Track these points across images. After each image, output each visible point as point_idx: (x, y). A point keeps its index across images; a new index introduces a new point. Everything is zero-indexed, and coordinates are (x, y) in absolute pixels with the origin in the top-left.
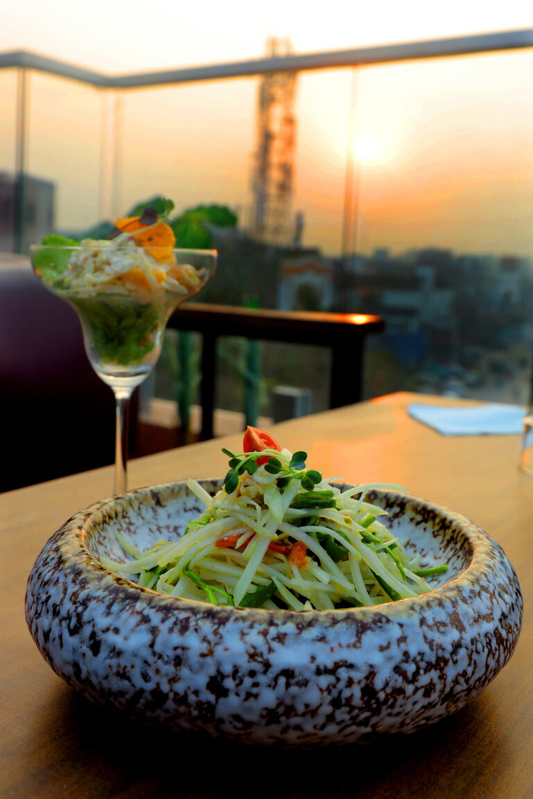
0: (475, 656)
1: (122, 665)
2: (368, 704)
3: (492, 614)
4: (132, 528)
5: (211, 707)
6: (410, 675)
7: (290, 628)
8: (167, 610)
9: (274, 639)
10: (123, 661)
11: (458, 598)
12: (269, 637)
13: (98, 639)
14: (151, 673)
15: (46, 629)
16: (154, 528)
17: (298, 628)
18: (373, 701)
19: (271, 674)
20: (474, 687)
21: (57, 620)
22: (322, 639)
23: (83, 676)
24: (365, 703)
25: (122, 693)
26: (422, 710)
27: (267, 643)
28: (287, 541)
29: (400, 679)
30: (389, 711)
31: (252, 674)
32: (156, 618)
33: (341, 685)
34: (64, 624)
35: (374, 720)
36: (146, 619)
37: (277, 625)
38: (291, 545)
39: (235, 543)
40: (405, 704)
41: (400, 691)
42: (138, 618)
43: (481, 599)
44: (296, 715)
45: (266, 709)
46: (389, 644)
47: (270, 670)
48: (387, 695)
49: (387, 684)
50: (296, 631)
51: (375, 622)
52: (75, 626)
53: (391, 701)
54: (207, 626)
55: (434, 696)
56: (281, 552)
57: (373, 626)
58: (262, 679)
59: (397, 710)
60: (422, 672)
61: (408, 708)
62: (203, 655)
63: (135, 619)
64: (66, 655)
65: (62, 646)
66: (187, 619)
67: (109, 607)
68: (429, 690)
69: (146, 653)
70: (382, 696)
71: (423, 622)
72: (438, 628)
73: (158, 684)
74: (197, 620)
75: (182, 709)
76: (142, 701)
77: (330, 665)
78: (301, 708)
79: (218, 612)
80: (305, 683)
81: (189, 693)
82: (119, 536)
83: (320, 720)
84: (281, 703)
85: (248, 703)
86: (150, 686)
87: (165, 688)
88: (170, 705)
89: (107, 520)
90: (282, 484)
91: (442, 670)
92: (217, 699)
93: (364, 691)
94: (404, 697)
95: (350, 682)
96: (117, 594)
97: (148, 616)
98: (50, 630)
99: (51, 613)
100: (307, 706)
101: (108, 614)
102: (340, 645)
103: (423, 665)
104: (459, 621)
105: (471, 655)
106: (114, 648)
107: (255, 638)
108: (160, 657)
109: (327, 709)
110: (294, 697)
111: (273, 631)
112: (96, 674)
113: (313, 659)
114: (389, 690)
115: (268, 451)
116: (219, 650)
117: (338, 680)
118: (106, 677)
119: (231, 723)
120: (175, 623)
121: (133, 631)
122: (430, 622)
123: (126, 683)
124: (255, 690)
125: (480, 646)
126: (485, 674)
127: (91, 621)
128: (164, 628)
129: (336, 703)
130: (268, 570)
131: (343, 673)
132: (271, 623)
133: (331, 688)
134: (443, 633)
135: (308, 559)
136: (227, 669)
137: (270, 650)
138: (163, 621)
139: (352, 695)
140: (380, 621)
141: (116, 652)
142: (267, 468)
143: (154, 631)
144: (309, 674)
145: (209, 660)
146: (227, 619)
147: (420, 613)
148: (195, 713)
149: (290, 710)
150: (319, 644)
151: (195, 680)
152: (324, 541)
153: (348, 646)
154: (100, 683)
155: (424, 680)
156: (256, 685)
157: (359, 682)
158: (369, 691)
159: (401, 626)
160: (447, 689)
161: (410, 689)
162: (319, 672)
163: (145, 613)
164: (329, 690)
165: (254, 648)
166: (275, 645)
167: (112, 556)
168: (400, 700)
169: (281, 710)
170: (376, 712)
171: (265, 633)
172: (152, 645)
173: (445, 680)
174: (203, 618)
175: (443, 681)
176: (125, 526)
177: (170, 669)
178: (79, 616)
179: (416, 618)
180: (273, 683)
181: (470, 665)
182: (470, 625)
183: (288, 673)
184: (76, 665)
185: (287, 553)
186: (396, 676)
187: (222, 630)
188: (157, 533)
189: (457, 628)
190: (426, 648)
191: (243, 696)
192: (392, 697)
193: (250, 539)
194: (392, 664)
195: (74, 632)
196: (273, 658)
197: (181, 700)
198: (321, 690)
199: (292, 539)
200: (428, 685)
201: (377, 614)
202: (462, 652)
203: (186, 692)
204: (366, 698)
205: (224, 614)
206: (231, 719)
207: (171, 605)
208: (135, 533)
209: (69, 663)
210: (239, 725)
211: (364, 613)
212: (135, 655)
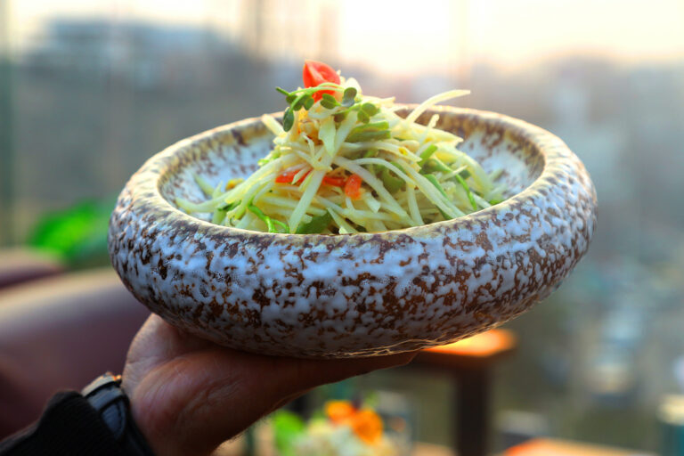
0: (501, 271)
1: (185, 285)
2: (390, 308)
3: (529, 235)
4: (213, 170)
5: (257, 314)
6: (429, 285)
7: (322, 248)
8: (220, 238)
9: (307, 258)
10: (185, 282)
11: (490, 220)
12: (303, 256)
13: (164, 265)
14: (208, 289)
15: (124, 261)
16: (237, 168)
17: (328, 248)
18: (395, 307)
19: (303, 286)
20: (503, 299)
21: (132, 253)
22: (349, 257)
23: (156, 297)
24: (387, 308)
25: (187, 308)
26: (446, 317)
27: (302, 261)
28: (343, 174)
29: (419, 289)
30: (411, 315)
31: (289, 286)
32: (210, 245)
33: (365, 293)
34: (138, 255)
35: (398, 323)
36: (202, 247)
37: (311, 247)
38: (346, 177)
39: (292, 179)
40: (426, 310)
41: (421, 299)
42: (196, 245)
43: (518, 222)
44: (327, 318)
45: (302, 314)
46: (410, 260)
47: (303, 283)
48: (407, 302)
49: (407, 293)
50: (326, 250)
51: (398, 242)
52: (146, 257)
53: (412, 307)
54: (252, 250)
55: (456, 305)
56: (337, 185)
57: (397, 245)
58: (296, 290)
59: (419, 315)
60: (441, 283)
61: (431, 313)
62: (248, 273)
63: (193, 247)
64: (142, 281)
65: (137, 273)
66: (236, 245)
67: (172, 238)
68: (449, 299)
69: (203, 273)
70: (402, 302)
71: (446, 241)
72: (462, 248)
73: (214, 298)
74: (244, 245)
75: (235, 317)
76: (204, 312)
77: (355, 277)
78: (331, 313)
79: (262, 238)
80: (333, 292)
81: (239, 303)
82: (198, 179)
83: (349, 323)
84: (313, 309)
85: (286, 310)
86: (208, 300)
87: (220, 301)
88: (225, 314)
89: (184, 162)
90: (339, 118)
91: (462, 282)
92: (262, 307)
93: (386, 299)
94: (424, 304)
95: (372, 291)
96: (179, 227)
97: (204, 244)
98: (127, 262)
99: (127, 248)
100: (336, 311)
101: (172, 244)
102: (364, 262)
103: (443, 277)
104: (487, 241)
105: (496, 271)
106: (178, 271)
107: (291, 257)
108: (215, 276)
109: (354, 313)
110: (324, 304)
111: (307, 251)
112: (166, 293)
113: (340, 272)
114: (409, 298)
115: (325, 85)
116: (261, 269)
117: (362, 289)
118: (174, 296)
119: (275, 327)
120: (226, 248)
121: (192, 256)
122: (454, 241)
123: (190, 298)
124: (291, 299)
125: (508, 263)
126: (515, 288)
127: (159, 251)
128: (216, 253)
129: (361, 308)
130: (324, 201)
131: (366, 284)
132: (306, 245)
133: (356, 296)
134: (467, 251)
135: (362, 190)
136: (269, 282)
137: (304, 267)
138: (216, 247)
139: (375, 302)
140: (404, 241)
141: (180, 275)
142: (323, 104)
143: (209, 256)
144: (336, 285)
145: (253, 276)
146: (269, 243)
147: (445, 234)
148: (246, 320)
149: (322, 314)
150: (345, 261)
151: (242, 293)
152: (380, 173)
153: (372, 262)
154: (170, 301)
155: (443, 290)
156: (292, 294)
157: (381, 291)
158: (389, 298)
159: (424, 244)
160: (470, 299)
161: (429, 297)
162: (344, 283)
163: (202, 241)
164: (354, 297)
165: (290, 265)
166: (308, 262)
167: (191, 197)
168: (420, 306)
169: (314, 314)
170: (400, 316)
171: (300, 253)
172: (208, 267)
173: (466, 291)
174: (248, 243)
175: (464, 292)
176: (204, 168)
177: (223, 285)
178: (148, 247)
179: (440, 238)
180: (306, 293)
181: (494, 278)
182: (499, 244)
183: (319, 284)
184: (150, 289)
185: (343, 186)
186: (415, 287)
187: (264, 252)
188: (240, 173)
189: (483, 247)
190: (446, 263)
191: (282, 304)
192: (412, 303)
193: (306, 175)
194: (412, 276)
195: (145, 261)
196: (306, 273)
197: (234, 310)
198: (347, 297)
199: (348, 173)
200: (448, 294)
201: (401, 235)
202: (486, 268)
203: (237, 303)
204: (388, 304)
205: (267, 239)
206: (275, 323)
207: (223, 234)
208: (216, 174)
209: (145, 288)
210: (282, 328)
211: (390, 235)
212: (195, 276)
